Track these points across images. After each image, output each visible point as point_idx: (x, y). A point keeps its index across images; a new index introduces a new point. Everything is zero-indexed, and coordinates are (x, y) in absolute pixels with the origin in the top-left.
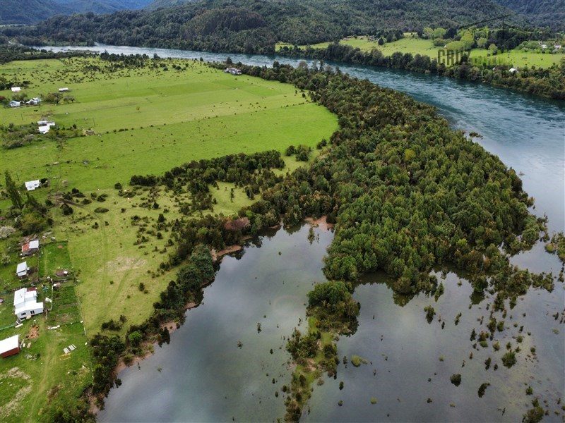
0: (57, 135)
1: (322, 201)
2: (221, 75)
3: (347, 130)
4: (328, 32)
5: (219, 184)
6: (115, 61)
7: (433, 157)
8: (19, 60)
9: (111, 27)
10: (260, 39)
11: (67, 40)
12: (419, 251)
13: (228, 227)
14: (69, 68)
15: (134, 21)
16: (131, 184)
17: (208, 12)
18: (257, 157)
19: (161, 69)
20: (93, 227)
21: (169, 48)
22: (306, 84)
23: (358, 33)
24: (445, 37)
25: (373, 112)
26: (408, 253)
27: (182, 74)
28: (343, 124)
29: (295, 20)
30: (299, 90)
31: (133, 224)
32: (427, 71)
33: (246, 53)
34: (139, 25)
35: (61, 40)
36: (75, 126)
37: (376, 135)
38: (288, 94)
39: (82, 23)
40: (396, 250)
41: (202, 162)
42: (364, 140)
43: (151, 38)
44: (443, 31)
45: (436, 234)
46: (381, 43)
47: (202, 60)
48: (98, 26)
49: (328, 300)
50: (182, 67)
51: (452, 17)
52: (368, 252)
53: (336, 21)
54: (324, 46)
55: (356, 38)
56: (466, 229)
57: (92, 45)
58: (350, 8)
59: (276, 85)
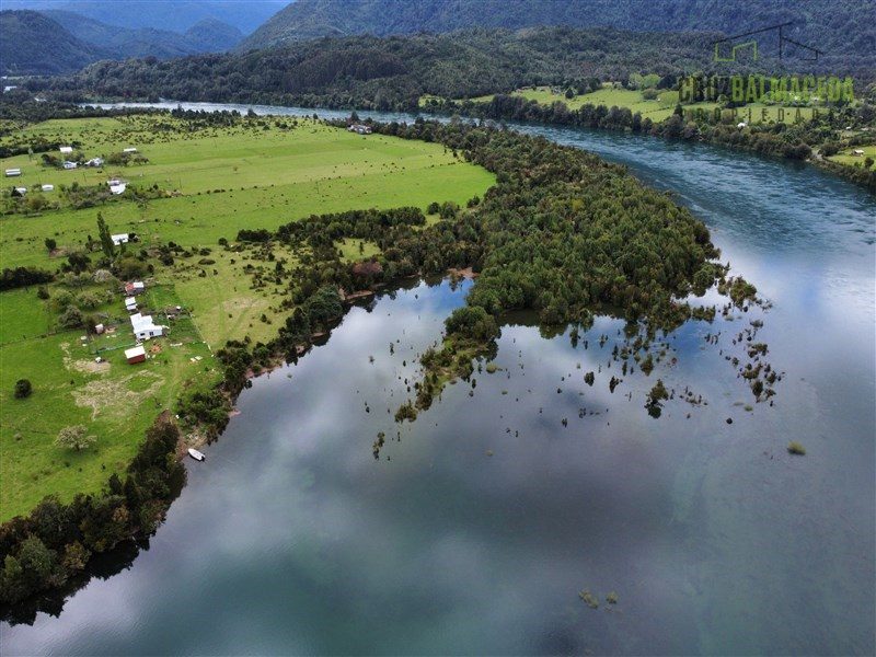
0: (133, 195)
1: (467, 251)
2: (344, 134)
3: (506, 185)
4: (495, 81)
5: (346, 240)
6: (193, 118)
7: (605, 206)
8: (57, 118)
9: (182, 75)
10: (398, 91)
11: (119, 94)
12: (571, 287)
13: (358, 268)
14: (131, 127)
15: (216, 67)
16: (238, 240)
17: (324, 54)
18: (391, 213)
19: (260, 128)
20: (200, 275)
21: (268, 104)
22: (459, 142)
23: (536, 83)
24: (660, 86)
25: (543, 170)
26: (557, 286)
27: (289, 134)
28: (501, 180)
29: (448, 65)
30: (449, 150)
31: (246, 273)
32: (627, 128)
33: (378, 109)
34: (224, 74)
35: (112, 94)
36: (156, 187)
37: (542, 190)
38: (437, 153)
39: (139, 71)
40: (544, 283)
41: (323, 216)
42: (526, 194)
43: (242, 91)
44: (657, 78)
45: (592, 273)
46: (570, 96)
47: (316, 117)
48: (163, 76)
49: (465, 324)
50: (289, 125)
51: (674, 61)
52: (514, 287)
53: (506, 66)
54: (489, 99)
55: (534, 89)
56: (628, 271)
57: (157, 101)
58: (527, 49)
59: (420, 145)
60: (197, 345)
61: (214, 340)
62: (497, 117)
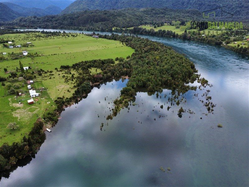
0: (30, 56)
1: (127, 71)
2: (91, 38)
3: (137, 52)
4: (134, 23)
5: (92, 68)
6: (47, 34)
7: (166, 58)
8: (7, 34)
9: (44, 21)
10: (106, 26)
11: (26, 27)
12: (156, 81)
13: (95, 76)
14: (29, 36)
15: (54, 19)
16: (60, 68)
17: (85, 15)
18: (105, 60)
19: (67, 36)
20: (50, 79)
21: (69, 29)
22: (124, 40)
23: (146, 24)
24: (180, 25)
25: (148, 48)
26: (152, 81)
27: (75, 38)
28: (136, 51)
29: (121, 18)
30: (121, 43)
31: (63, 78)
32: (171, 36)
33: (101, 31)
34: (56, 21)
35: (23, 26)
36: (36, 53)
37: (148, 54)
38: (118, 43)
39: (32, 20)
40: (149, 80)
41: (85, 61)
42: (143, 55)
43: (62, 26)
44: (179, 22)
45: (162, 77)
46: (155, 27)
47: (83, 33)
48: (38, 21)
49: (126, 92)
50: (75, 35)
51: (184, 17)
52: (140, 81)
53: (137, 19)
54: (132, 28)
55: (145, 25)
56: (172, 76)
57: (37, 29)
58: (143, 14)
59: (113, 41)
60: (49, 98)
61: (54, 97)
62: (135, 33)
